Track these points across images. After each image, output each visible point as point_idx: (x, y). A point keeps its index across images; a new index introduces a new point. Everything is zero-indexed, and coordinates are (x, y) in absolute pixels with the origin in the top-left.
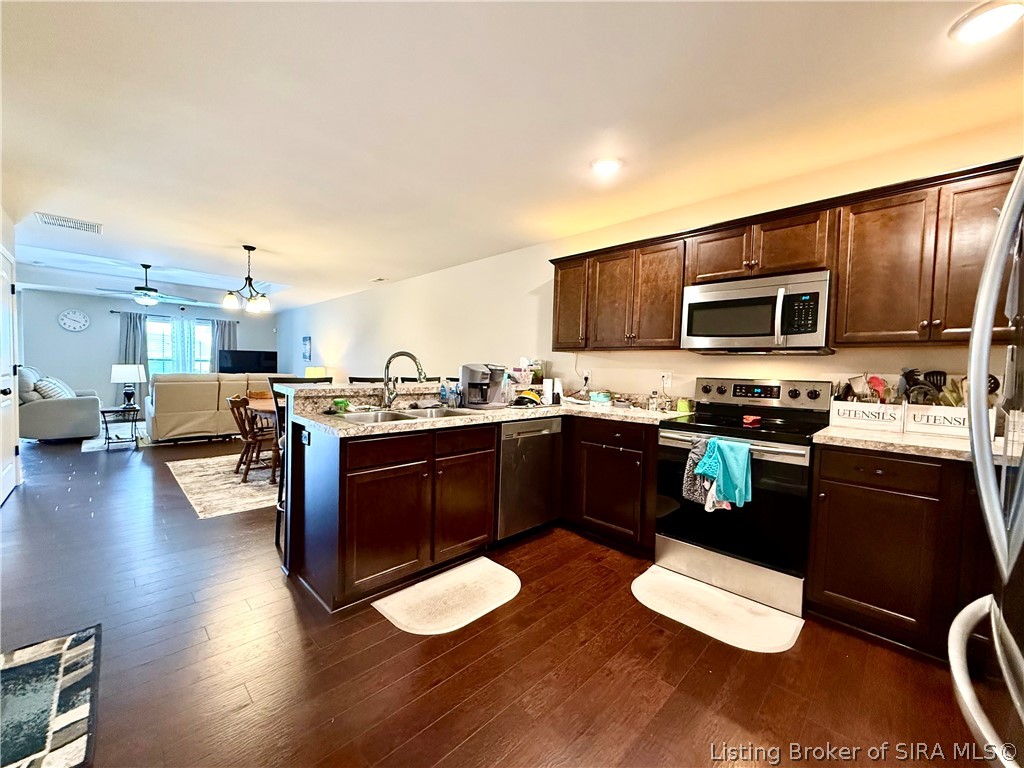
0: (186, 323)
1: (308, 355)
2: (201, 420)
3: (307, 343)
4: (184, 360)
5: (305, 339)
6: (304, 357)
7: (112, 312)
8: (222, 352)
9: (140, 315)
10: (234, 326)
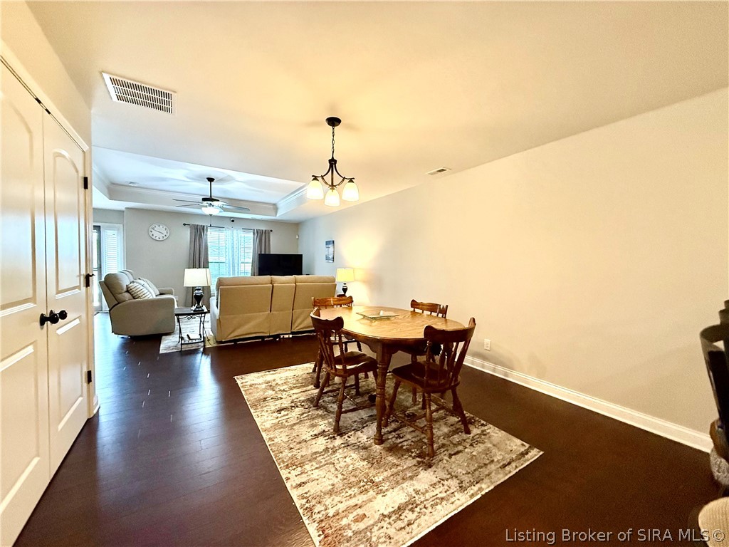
0: (235, 232)
1: (331, 256)
2: (258, 321)
3: (331, 246)
4: (233, 263)
5: (328, 243)
6: (327, 258)
7: (184, 224)
8: (261, 256)
9: (204, 226)
10: (269, 233)
